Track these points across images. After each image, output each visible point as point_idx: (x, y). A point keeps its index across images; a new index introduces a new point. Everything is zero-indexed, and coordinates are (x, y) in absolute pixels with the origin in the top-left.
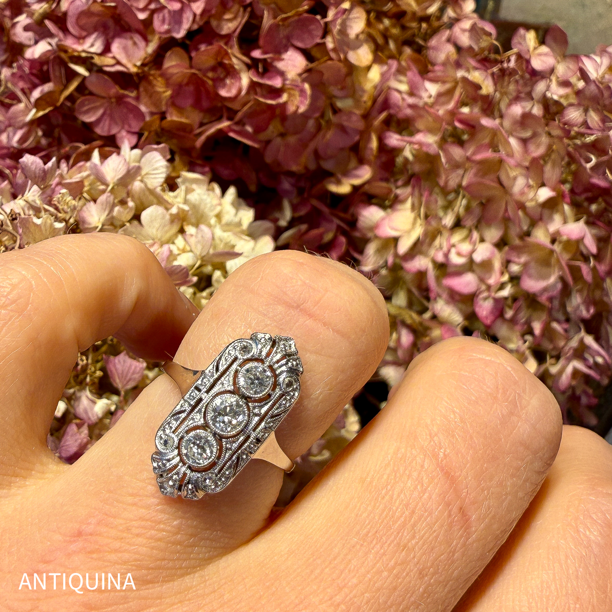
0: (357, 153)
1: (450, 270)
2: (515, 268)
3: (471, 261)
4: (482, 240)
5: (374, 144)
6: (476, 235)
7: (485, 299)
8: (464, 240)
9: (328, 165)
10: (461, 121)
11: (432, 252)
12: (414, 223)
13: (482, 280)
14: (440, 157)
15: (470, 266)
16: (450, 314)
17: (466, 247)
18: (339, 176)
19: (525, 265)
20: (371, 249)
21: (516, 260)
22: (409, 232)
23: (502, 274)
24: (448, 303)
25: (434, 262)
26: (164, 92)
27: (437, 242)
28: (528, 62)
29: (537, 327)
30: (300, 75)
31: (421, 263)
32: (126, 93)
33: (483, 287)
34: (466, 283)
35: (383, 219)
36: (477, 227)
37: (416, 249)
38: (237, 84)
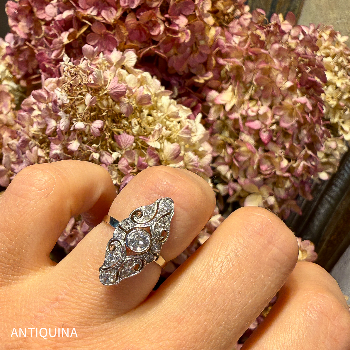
0: (206, 66)
1: (249, 119)
2: (277, 117)
3: (258, 114)
4: (262, 105)
5: (214, 62)
6: (259, 103)
7: (265, 132)
8: (254, 106)
9: (193, 71)
10: (251, 52)
11: (240, 111)
12: (232, 97)
13: (263, 123)
14: (243, 68)
15: (258, 116)
16: (248, 140)
17: (255, 109)
18: (199, 76)
19: (281, 116)
20: (212, 110)
21: (278, 114)
22: (230, 101)
23: (272, 119)
24: (247, 135)
25: (242, 115)
26: (125, 33)
27: (242, 107)
28: (280, 27)
29: (287, 145)
30: (186, 26)
31: (236, 115)
32: (109, 32)
33: (264, 126)
34: (256, 124)
35: (218, 96)
36: (260, 100)
37: (233, 109)
38: (159, 29)
